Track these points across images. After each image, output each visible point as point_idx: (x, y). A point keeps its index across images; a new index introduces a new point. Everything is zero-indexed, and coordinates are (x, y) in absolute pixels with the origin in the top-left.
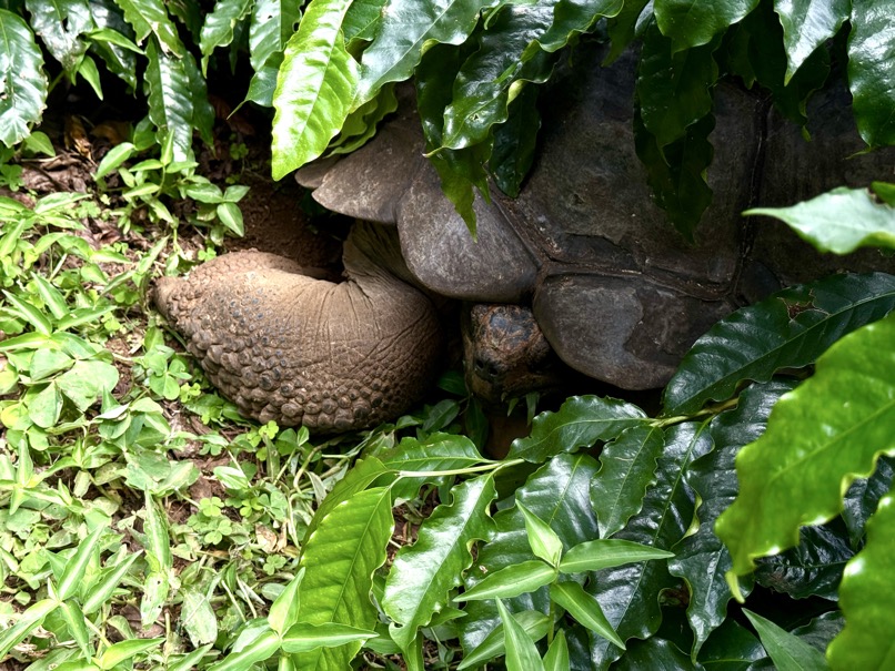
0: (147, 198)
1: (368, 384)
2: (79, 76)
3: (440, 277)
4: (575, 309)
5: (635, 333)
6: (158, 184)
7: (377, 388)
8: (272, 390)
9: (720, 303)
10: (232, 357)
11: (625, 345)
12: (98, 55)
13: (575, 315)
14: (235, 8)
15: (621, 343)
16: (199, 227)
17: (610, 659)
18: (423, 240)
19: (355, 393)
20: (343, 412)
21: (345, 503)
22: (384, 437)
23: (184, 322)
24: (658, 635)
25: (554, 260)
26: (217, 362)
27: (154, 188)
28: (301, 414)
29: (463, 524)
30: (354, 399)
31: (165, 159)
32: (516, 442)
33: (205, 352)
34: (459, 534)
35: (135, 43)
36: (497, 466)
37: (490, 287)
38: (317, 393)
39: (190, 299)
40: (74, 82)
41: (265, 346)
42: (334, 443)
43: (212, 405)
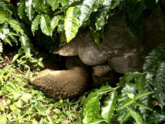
0: (23, 64)
1: (79, 85)
2: (7, 43)
3: (89, 62)
4: (117, 62)
5: (129, 64)
6: (25, 61)
7: (81, 86)
8: (60, 91)
9: (143, 56)
10: (51, 87)
11: (128, 67)
12: (9, 38)
13: (117, 63)
14: (36, 22)
15: (127, 66)
16: (34, 68)
17: (146, 116)
18: (84, 56)
19: (77, 87)
20: (75, 92)
21: (89, 101)
22: (83, 97)
23: (38, 85)
24: (154, 110)
25: (110, 54)
26: (48, 89)
27: (25, 62)
28: (67, 95)
29: (112, 100)
30: (77, 89)
31: (26, 55)
32: (117, 84)
33: (44, 88)
34: (112, 102)
35: (16, 34)
36: (115, 88)
37: (99, 62)
38: (70, 89)
39: (38, 80)
40: (6, 44)
41: (57, 83)
42: (73, 100)
43: (47, 100)
